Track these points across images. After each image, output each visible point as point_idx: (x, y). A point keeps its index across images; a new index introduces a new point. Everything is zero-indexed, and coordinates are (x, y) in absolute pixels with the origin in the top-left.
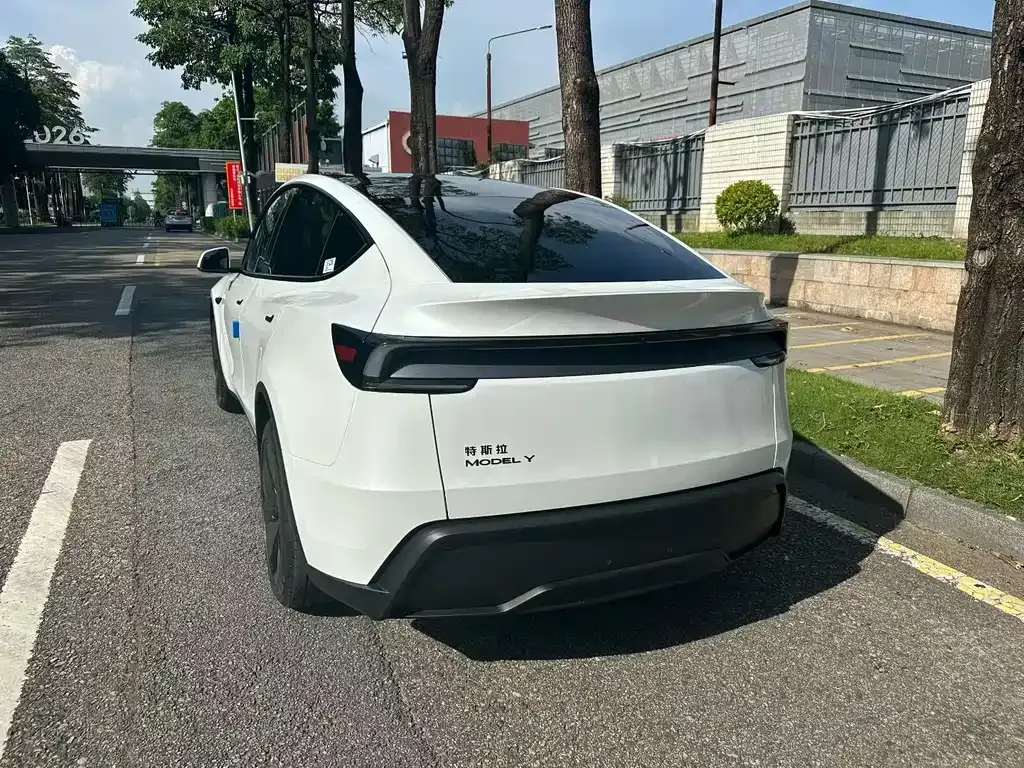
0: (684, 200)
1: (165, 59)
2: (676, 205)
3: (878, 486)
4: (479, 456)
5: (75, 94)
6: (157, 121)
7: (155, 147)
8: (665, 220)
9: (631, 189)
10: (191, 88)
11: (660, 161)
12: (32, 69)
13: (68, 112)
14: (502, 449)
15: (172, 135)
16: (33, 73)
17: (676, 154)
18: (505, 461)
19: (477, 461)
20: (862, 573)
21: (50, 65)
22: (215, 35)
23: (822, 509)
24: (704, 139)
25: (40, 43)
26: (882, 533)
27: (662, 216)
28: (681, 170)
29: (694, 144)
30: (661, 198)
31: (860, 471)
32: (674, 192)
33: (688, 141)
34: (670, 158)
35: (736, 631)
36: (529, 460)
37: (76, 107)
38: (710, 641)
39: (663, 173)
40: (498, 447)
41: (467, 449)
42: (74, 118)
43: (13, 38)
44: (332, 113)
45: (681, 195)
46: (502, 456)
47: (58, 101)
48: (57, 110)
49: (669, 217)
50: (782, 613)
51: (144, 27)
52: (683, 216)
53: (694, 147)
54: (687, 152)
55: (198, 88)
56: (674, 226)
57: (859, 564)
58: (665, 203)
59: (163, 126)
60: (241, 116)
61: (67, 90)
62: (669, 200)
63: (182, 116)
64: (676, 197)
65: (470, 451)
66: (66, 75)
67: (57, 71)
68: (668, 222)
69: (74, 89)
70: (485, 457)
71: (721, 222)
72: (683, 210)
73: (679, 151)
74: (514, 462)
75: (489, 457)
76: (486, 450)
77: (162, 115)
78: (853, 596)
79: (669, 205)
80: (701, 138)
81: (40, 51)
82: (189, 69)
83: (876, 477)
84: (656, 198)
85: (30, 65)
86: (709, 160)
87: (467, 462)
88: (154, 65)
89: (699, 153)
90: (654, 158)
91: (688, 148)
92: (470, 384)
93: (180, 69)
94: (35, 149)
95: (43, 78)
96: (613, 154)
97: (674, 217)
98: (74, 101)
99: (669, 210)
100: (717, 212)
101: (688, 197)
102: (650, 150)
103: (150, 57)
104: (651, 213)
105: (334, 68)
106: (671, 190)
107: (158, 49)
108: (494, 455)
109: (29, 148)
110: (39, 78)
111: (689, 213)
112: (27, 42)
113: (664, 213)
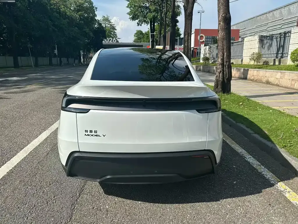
0: (282, 54)
1: (133, 18)
2: (280, 55)
3: (291, 162)
4: (89, 133)
5: (116, 29)
6: (135, 35)
7: (134, 42)
8: (275, 60)
9: (264, 50)
10: (139, 26)
11: (275, 40)
12: (107, 24)
13: (114, 34)
14: (96, 132)
15: (138, 39)
16: (107, 25)
17: (280, 38)
18: (96, 135)
19: (88, 135)
20: (261, 194)
21: (110, 22)
22: (146, 11)
23: (265, 167)
24: (291, 32)
25: (109, 17)
26: (282, 180)
27: (274, 59)
28: (282, 44)
29: (288, 34)
30: (274, 53)
31: (285, 155)
32: (279, 51)
33: (285, 33)
34: (278, 39)
35: (193, 204)
36: (104, 136)
37: (116, 33)
38: (181, 205)
39: (275, 44)
40: (95, 131)
41: (85, 130)
42: (115, 36)
43: (103, 16)
44: (179, 31)
45: (281, 52)
46: (95, 134)
47: (111, 31)
48: (111, 34)
49: (276, 59)
50: (215, 201)
51: (129, 10)
52: (281, 59)
53: (287, 35)
54: (285, 37)
55: (141, 25)
56: (278, 63)
57: (262, 190)
58: (276, 54)
59: (136, 37)
60: (151, 33)
61: (114, 28)
62: (277, 54)
63: (141, 34)
64: (280, 53)
65: (86, 131)
66: (114, 25)
67: (112, 24)
68: (276, 61)
69: (116, 28)
70: (90, 133)
71: (292, 61)
72: (282, 57)
73: (282, 37)
74: (99, 136)
75: (92, 134)
76: (91, 131)
77: (136, 34)
78: (249, 201)
79: (277, 56)
80: (290, 32)
81: (109, 19)
82: (139, 21)
83: (290, 159)
84: (273, 53)
85: (106, 22)
86: (293, 40)
87: (85, 134)
88: (131, 20)
89: (289, 37)
90: (272, 39)
91: (286, 35)
92: (87, 111)
93: (137, 21)
94: (105, 44)
95: (109, 26)
96: (258, 39)
97: (278, 59)
98: (115, 31)
99: (277, 57)
100: (291, 58)
101: (284, 53)
102: (271, 37)
103: (130, 18)
104: (271, 58)
105: (177, 17)
106: (278, 50)
107: (132, 16)
108: (93, 133)
109: (104, 44)
110: (108, 26)
111: (284, 58)
112: (106, 17)
113: (275, 58)
